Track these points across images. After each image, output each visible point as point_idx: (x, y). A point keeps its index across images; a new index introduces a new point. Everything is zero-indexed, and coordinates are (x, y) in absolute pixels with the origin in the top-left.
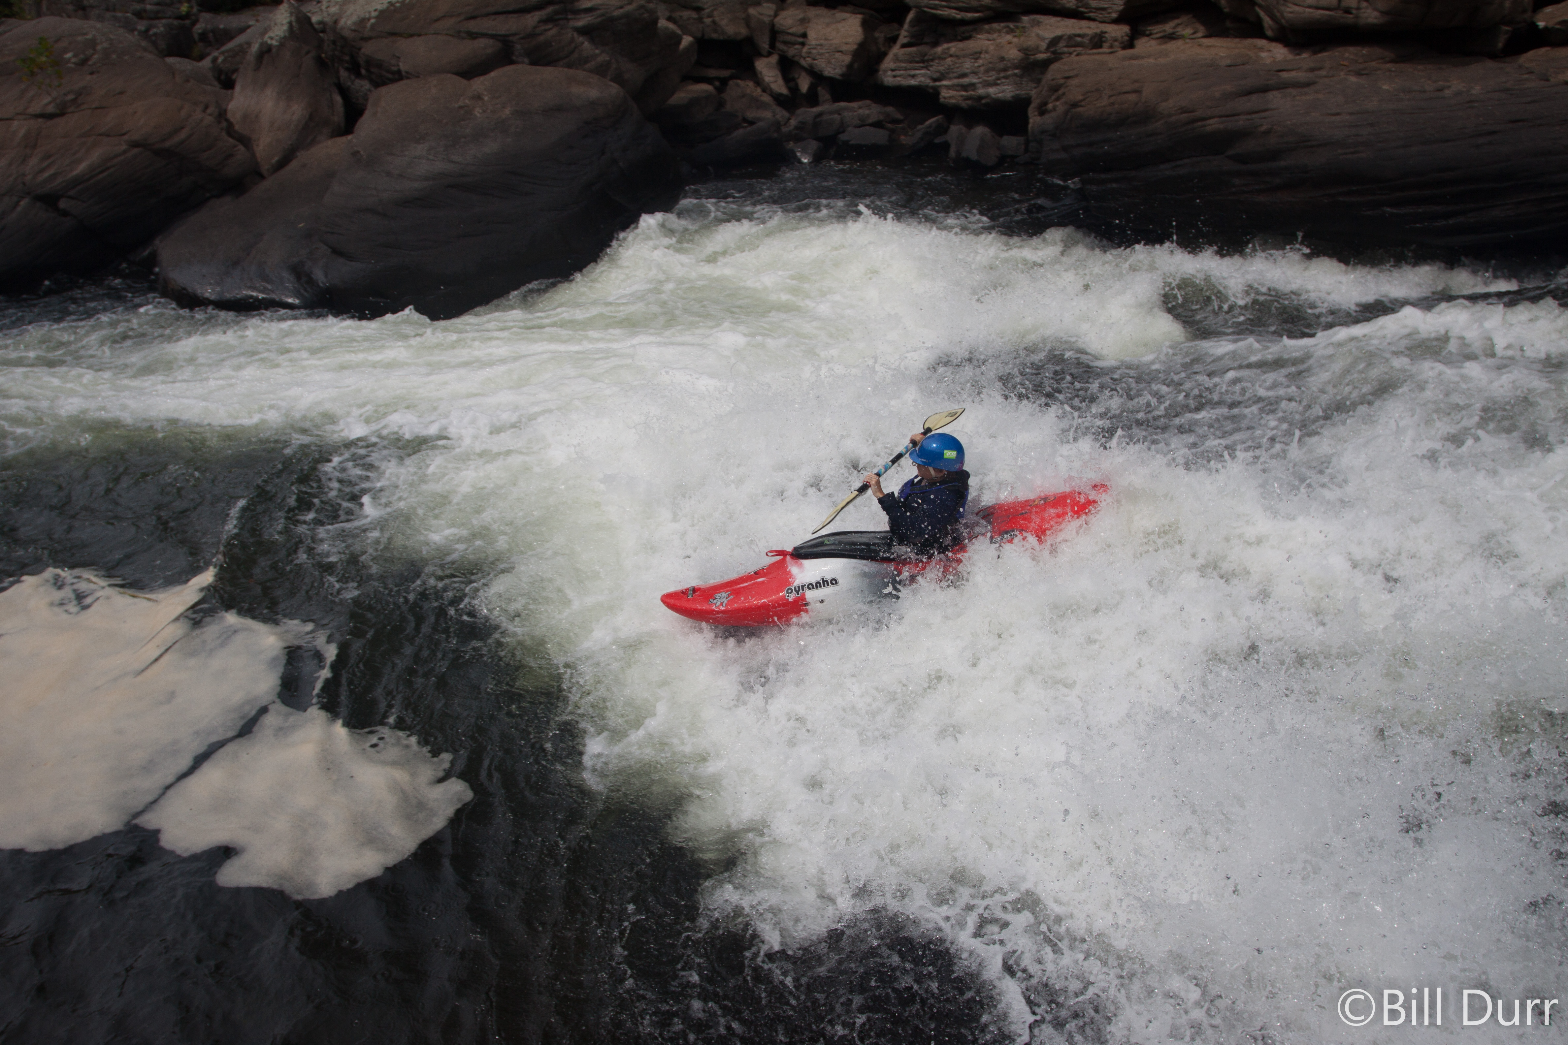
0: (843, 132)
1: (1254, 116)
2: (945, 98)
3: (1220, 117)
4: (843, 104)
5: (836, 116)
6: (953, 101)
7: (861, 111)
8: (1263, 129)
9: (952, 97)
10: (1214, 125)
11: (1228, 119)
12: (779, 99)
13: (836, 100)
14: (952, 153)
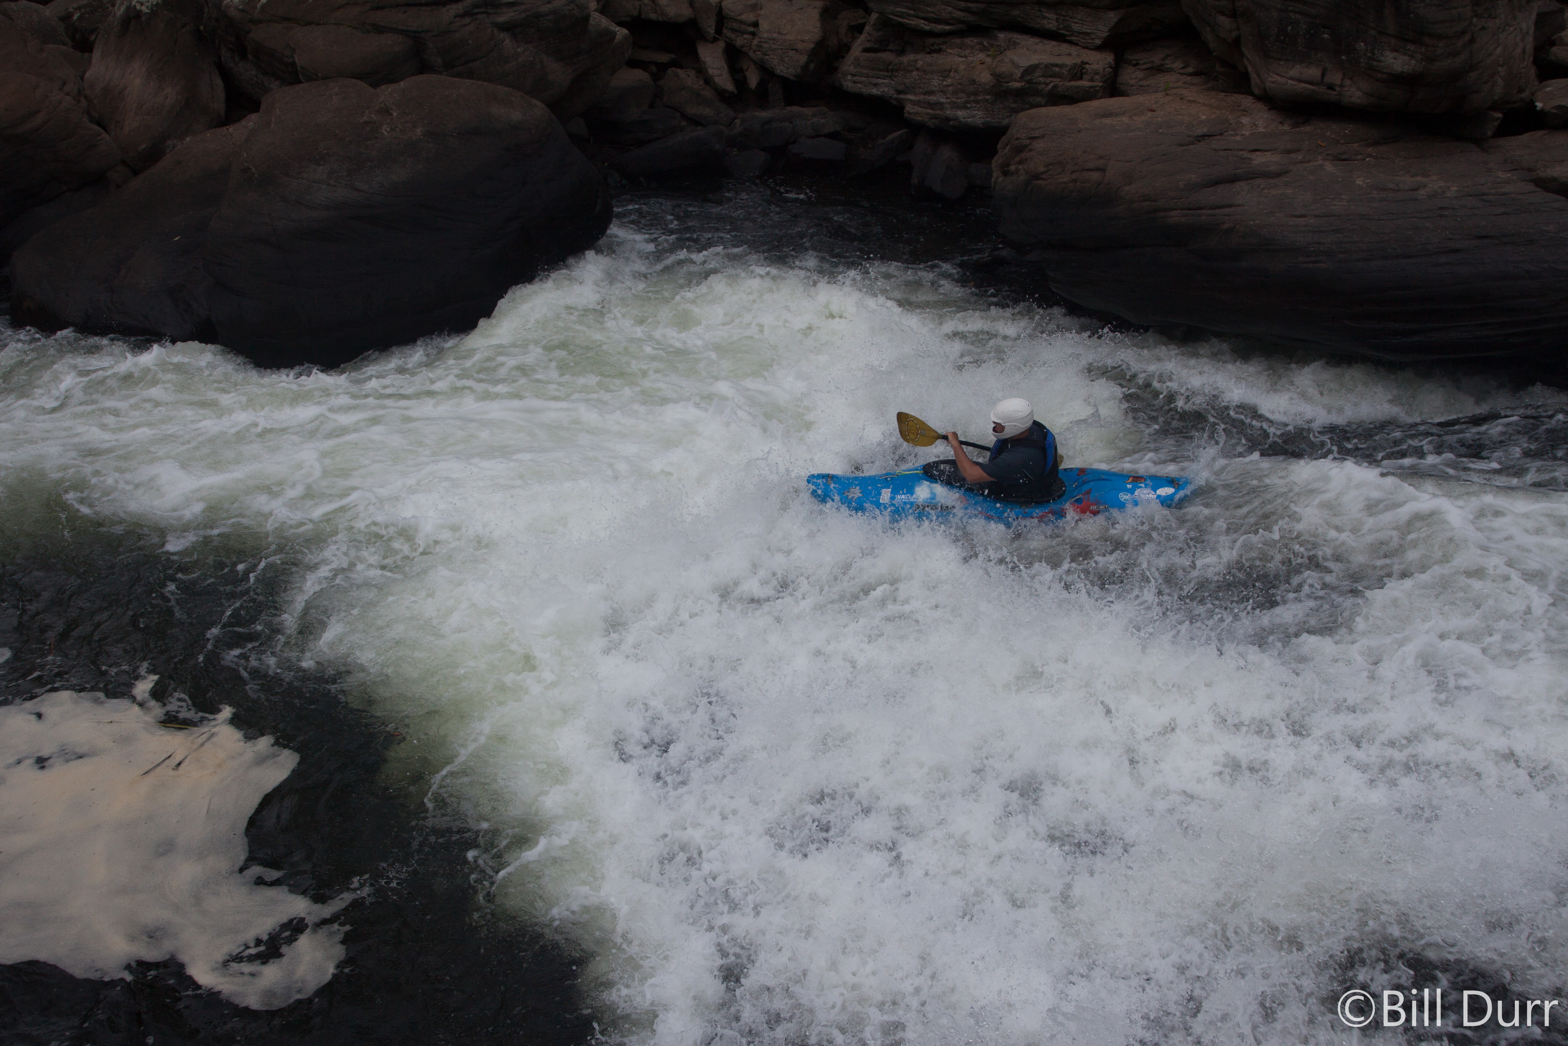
0: (795, 142)
1: (1217, 211)
2: (910, 114)
3: (1183, 209)
4: (795, 109)
5: (787, 124)
6: (919, 118)
7: (815, 120)
8: (1225, 226)
9: (917, 113)
10: (1175, 217)
11: (1191, 212)
12: (722, 95)
13: (789, 103)
14: (915, 181)
